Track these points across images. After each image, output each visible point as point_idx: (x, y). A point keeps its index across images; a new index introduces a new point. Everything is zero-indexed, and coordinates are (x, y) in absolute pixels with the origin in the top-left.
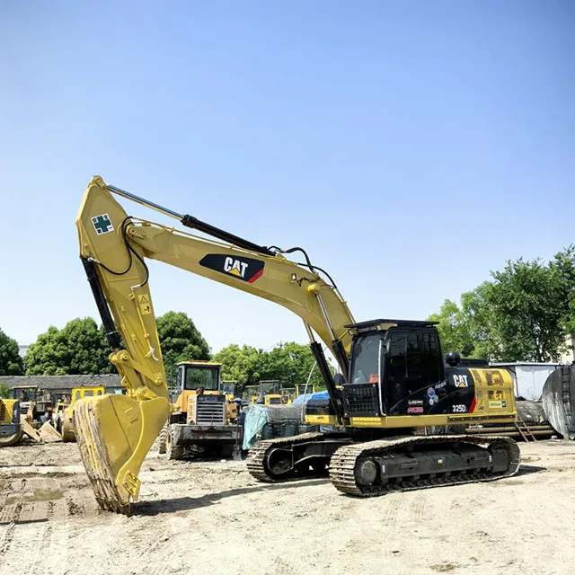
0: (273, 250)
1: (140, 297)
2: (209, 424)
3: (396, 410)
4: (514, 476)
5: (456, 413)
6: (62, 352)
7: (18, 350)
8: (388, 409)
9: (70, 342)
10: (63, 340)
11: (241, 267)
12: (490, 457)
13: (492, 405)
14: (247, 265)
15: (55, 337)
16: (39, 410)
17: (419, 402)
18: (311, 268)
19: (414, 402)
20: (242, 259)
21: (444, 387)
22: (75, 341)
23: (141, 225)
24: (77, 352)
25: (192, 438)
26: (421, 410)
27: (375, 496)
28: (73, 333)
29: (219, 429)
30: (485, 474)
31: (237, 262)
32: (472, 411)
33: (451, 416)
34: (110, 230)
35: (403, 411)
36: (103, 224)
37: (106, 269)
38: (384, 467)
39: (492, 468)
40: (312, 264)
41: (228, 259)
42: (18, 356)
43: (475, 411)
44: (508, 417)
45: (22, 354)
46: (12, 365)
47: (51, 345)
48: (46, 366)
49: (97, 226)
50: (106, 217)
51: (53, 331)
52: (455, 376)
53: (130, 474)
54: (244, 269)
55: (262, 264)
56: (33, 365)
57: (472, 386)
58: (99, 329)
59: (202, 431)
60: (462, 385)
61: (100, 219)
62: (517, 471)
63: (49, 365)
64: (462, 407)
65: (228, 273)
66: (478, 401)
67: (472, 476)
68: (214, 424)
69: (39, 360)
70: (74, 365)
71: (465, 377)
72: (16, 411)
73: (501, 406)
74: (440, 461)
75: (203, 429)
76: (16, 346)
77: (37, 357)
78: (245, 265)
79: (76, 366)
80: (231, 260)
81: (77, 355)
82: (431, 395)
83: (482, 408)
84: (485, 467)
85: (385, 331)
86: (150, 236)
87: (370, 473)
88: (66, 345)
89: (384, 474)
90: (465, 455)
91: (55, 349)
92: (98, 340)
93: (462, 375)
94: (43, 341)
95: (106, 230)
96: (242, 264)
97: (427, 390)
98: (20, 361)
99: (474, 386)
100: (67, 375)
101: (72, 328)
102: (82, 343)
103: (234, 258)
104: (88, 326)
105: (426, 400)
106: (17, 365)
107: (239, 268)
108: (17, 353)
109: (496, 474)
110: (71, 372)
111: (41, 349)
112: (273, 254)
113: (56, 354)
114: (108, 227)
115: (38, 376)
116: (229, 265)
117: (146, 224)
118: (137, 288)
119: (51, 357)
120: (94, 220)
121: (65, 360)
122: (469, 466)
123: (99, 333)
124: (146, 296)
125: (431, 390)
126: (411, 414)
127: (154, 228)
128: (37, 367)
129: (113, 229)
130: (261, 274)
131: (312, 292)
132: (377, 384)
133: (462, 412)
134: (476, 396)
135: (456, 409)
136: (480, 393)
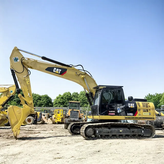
0: (71, 66)
1: (26, 79)
2: (74, 119)
3: (104, 114)
4: (152, 138)
5: (129, 116)
6: (62, 101)
7: (52, 100)
8: (101, 113)
9: (64, 98)
10: (62, 98)
11: (59, 71)
12: (143, 131)
13: (144, 114)
14: (61, 70)
15: (60, 97)
16: (50, 115)
17: (113, 112)
18: (84, 71)
19: (111, 112)
20: (59, 68)
21: (124, 107)
22: (65, 98)
23: (27, 59)
24: (66, 101)
25: (68, 122)
26: (114, 114)
27: (92, 140)
28: (65, 96)
29: (76, 120)
30: (140, 137)
31: (58, 69)
32: (135, 116)
33: (126, 117)
34: (18, 61)
35: (107, 114)
36: (16, 60)
37: (16, 72)
38: (97, 131)
39: (143, 135)
40: (84, 70)
41: (55, 68)
42: (51, 102)
43: (137, 115)
44: (151, 118)
45: (53, 101)
46: (50, 104)
47: (59, 99)
48: (58, 105)
49: (14, 60)
50: (17, 58)
51: (60, 95)
52: (129, 104)
53: (17, 128)
54: (60, 71)
55: (66, 70)
56: (55, 104)
57: (136, 107)
58: (71, 95)
59: (71, 121)
60: (132, 107)
61: (16, 58)
62: (154, 137)
63: (59, 104)
64: (131, 114)
65: (54, 73)
66: (138, 112)
67: (135, 137)
68: (75, 119)
69: (56, 103)
70: (65, 105)
71: (133, 104)
72: (40, 115)
73: (148, 115)
74: (121, 131)
75: (72, 120)
76: (51, 99)
77: (56, 102)
78: (60, 70)
79: (66, 105)
80: (56, 69)
81: (66, 102)
82: (118, 109)
84: (140, 134)
85: (102, 89)
86: (30, 62)
87: (91, 133)
88: (63, 99)
89: (97, 133)
90: (132, 130)
91: (60, 100)
92: (71, 98)
93: (132, 103)
94: (58, 98)
95: (17, 61)
96: (59, 70)
98: (52, 103)
99: (137, 107)
100: (63, 107)
101: (65, 95)
102: (67, 99)
103: (57, 68)
104: (69, 94)
105: (116, 111)
106: (51, 104)
107: (58, 71)
108: (51, 101)
109: (145, 137)
110: (64, 106)
111: (57, 100)
112: (71, 67)
113: (61, 101)
114: (18, 60)
115: (56, 107)
116: (55, 70)
117: (29, 59)
118: (25, 77)
119: (59, 102)
120: (14, 59)
121: (63, 103)
122: (133, 133)
123: (71, 96)
124: (28, 79)
126: (110, 115)
127: (31, 60)
128: (56, 105)
129: (19, 61)
130: (66, 73)
131: (83, 78)
132: (97, 105)
133: (131, 116)
134: (138, 111)
135: (129, 114)
136: (139, 110)
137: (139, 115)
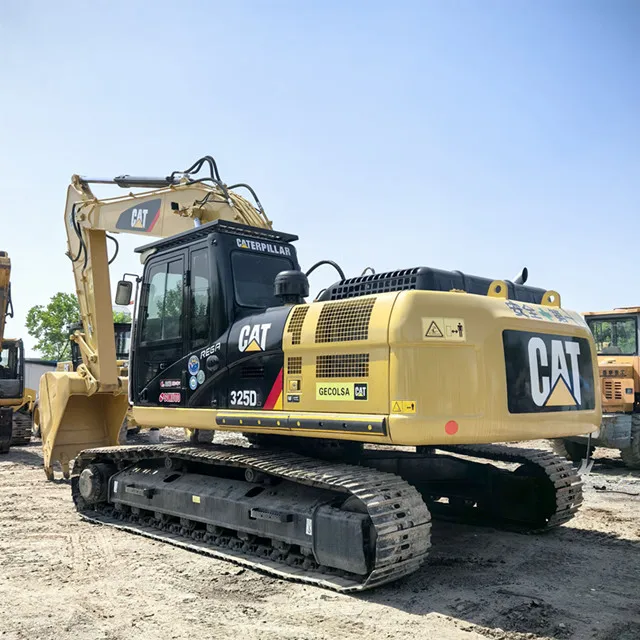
3: (145, 396)
5: (235, 406)
8: (137, 396)
13: (324, 392)
17: (175, 383)
19: (169, 384)
21: (217, 353)
26: (176, 397)
31: (140, 212)
32: (271, 406)
38: (116, 485)
39: (313, 551)
41: (134, 211)
43: (278, 404)
54: (145, 217)
57: (275, 348)
60: (254, 347)
64: (249, 396)
71: (264, 328)
73: (351, 397)
74: (196, 499)
80: (136, 211)
82: (194, 369)
83: (295, 400)
87: (87, 488)
89: (115, 495)
96: (144, 211)
97: (187, 360)
103: (138, 207)
107: (141, 217)
116: (134, 218)
125: (194, 360)
126: (163, 404)
130: (159, 215)
133: (249, 408)
134: (286, 370)
135: (238, 398)
136: (296, 365)
137: (293, 401)
